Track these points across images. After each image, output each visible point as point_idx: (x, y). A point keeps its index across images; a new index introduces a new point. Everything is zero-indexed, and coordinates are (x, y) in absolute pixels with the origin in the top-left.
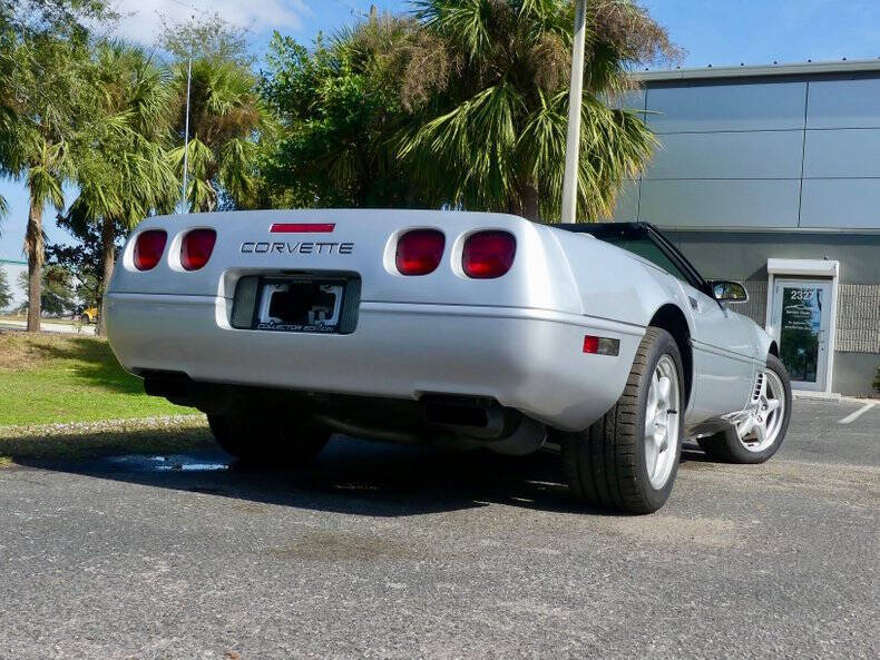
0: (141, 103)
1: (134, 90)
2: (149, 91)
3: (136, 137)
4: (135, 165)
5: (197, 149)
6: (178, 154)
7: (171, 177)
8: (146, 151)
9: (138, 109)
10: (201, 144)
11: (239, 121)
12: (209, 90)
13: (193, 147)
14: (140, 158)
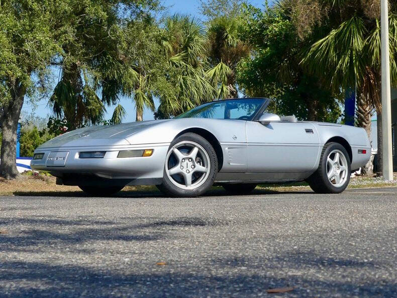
0: (188, 48)
1: (185, 41)
2: (193, 40)
3: (187, 66)
4: (187, 82)
5: (222, 68)
6: (212, 72)
7: (208, 85)
8: (192, 74)
9: (187, 51)
10: (224, 65)
11: (244, 49)
12: (225, 34)
13: (220, 67)
14: (189, 78)
